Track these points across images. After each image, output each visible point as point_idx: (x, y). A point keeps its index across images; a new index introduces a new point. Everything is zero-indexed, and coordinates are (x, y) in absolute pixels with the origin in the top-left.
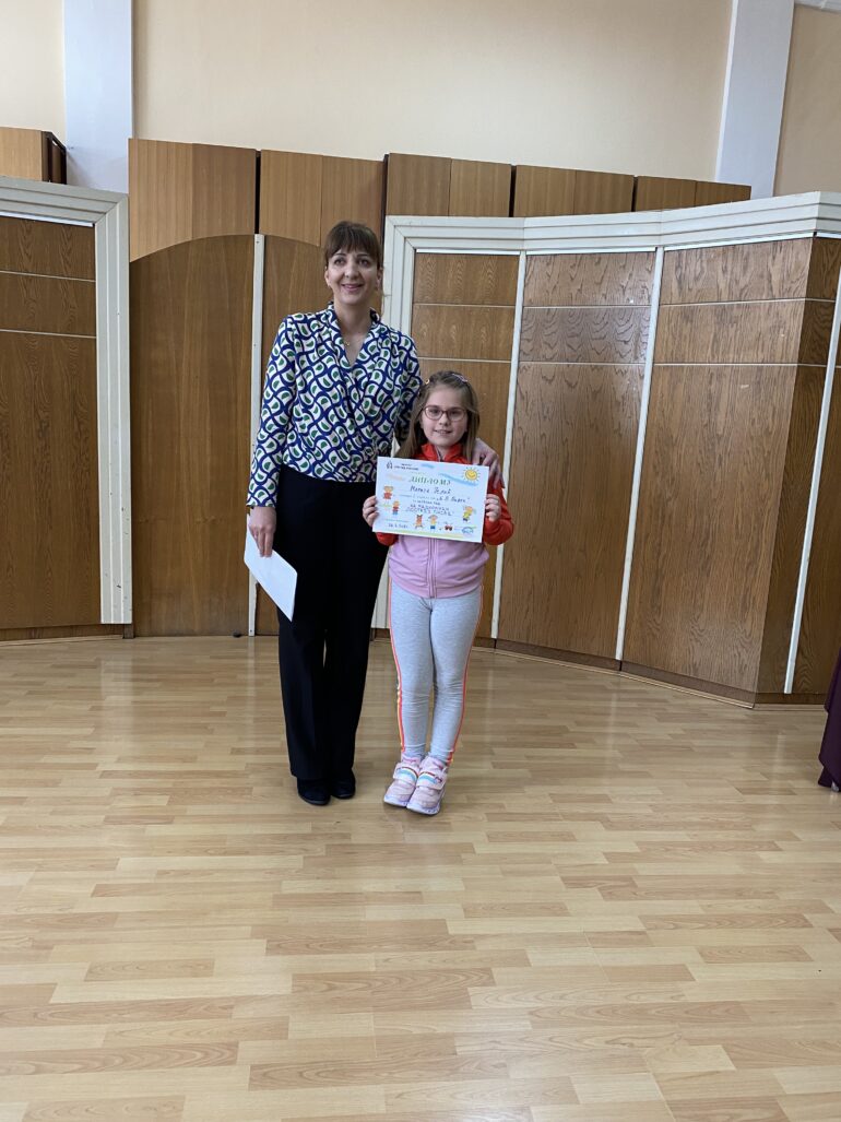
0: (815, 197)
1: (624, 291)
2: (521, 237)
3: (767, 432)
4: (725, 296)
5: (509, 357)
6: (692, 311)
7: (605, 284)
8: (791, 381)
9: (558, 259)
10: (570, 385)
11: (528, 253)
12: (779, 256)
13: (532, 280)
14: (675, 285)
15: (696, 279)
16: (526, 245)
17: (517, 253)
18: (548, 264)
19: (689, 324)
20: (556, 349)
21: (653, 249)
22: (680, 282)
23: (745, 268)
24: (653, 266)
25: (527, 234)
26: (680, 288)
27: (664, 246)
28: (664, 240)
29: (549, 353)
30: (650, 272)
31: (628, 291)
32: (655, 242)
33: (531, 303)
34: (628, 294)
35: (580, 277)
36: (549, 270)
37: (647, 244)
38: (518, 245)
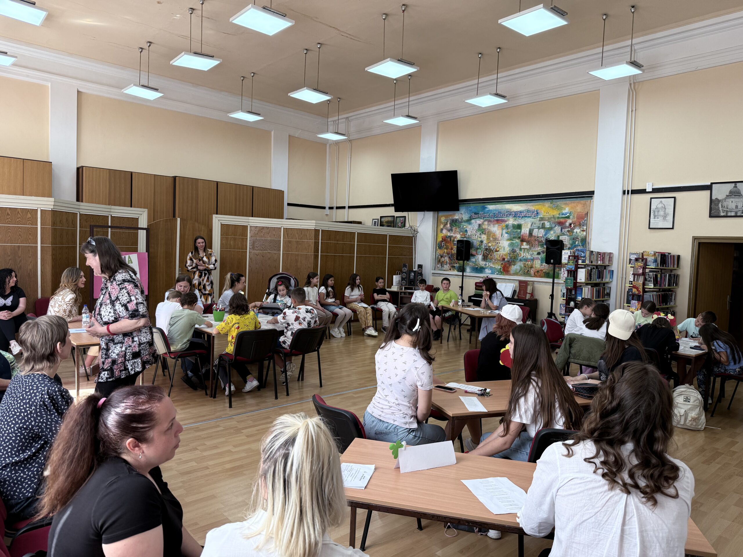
0: (314, 222)
2: (248, 221)
3: (309, 267)
4: (298, 238)
5: (247, 249)
6: (291, 241)
7: (270, 234)
8: (313, 257)
9: (258, 227)
10: (263, 256)
11: (250, 225)
12: (308, 232)
13: (252, 232)
14: (286, 236)
15: (291, 234)
16: (250, 223)
17: (248, 225)
19: (290, 244)
20: (259, 248)
21: (281, 227)
22: (287, 235)
23: (301, 233)
24: (281, 231)
25: (250, 221)
26: (288, 236)
27: (283, 227)
28: (283, 225)
29: (257, 249)
32: (281, 225)
33: (251, 237)
34: (275, 236)
35: (264, 232)
36: (256, 229)
37: (279, 226)
38: (248, 223)
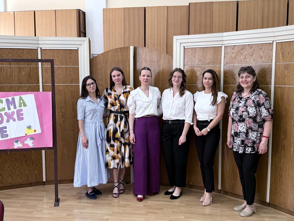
1: (261, 58)
2: (222, 40)
6: (288, 65)
7: (254, 56)
9: (236, 47)
11: (225, 45)
13: (227, 55)
14: (281, 55)
15: (289, 53)
16: (224, 42)
17: (221, 46)
18: (233, 49)
19: (287, 70)
21: (272, 42)
22: (283, 54)
24: (272, 48)
25: (224, 39)
26: (283, 57)
27: (276, 41)
28: (276, 38)
29: (234, 81)
30: (271, 50)
31: (263, 58)
32: (273, 39)
33: (227, 63)
34: (263, 59)
35: (245, 53)
36: (233, 51)
37: (269, 40)
38: (221, 43)
